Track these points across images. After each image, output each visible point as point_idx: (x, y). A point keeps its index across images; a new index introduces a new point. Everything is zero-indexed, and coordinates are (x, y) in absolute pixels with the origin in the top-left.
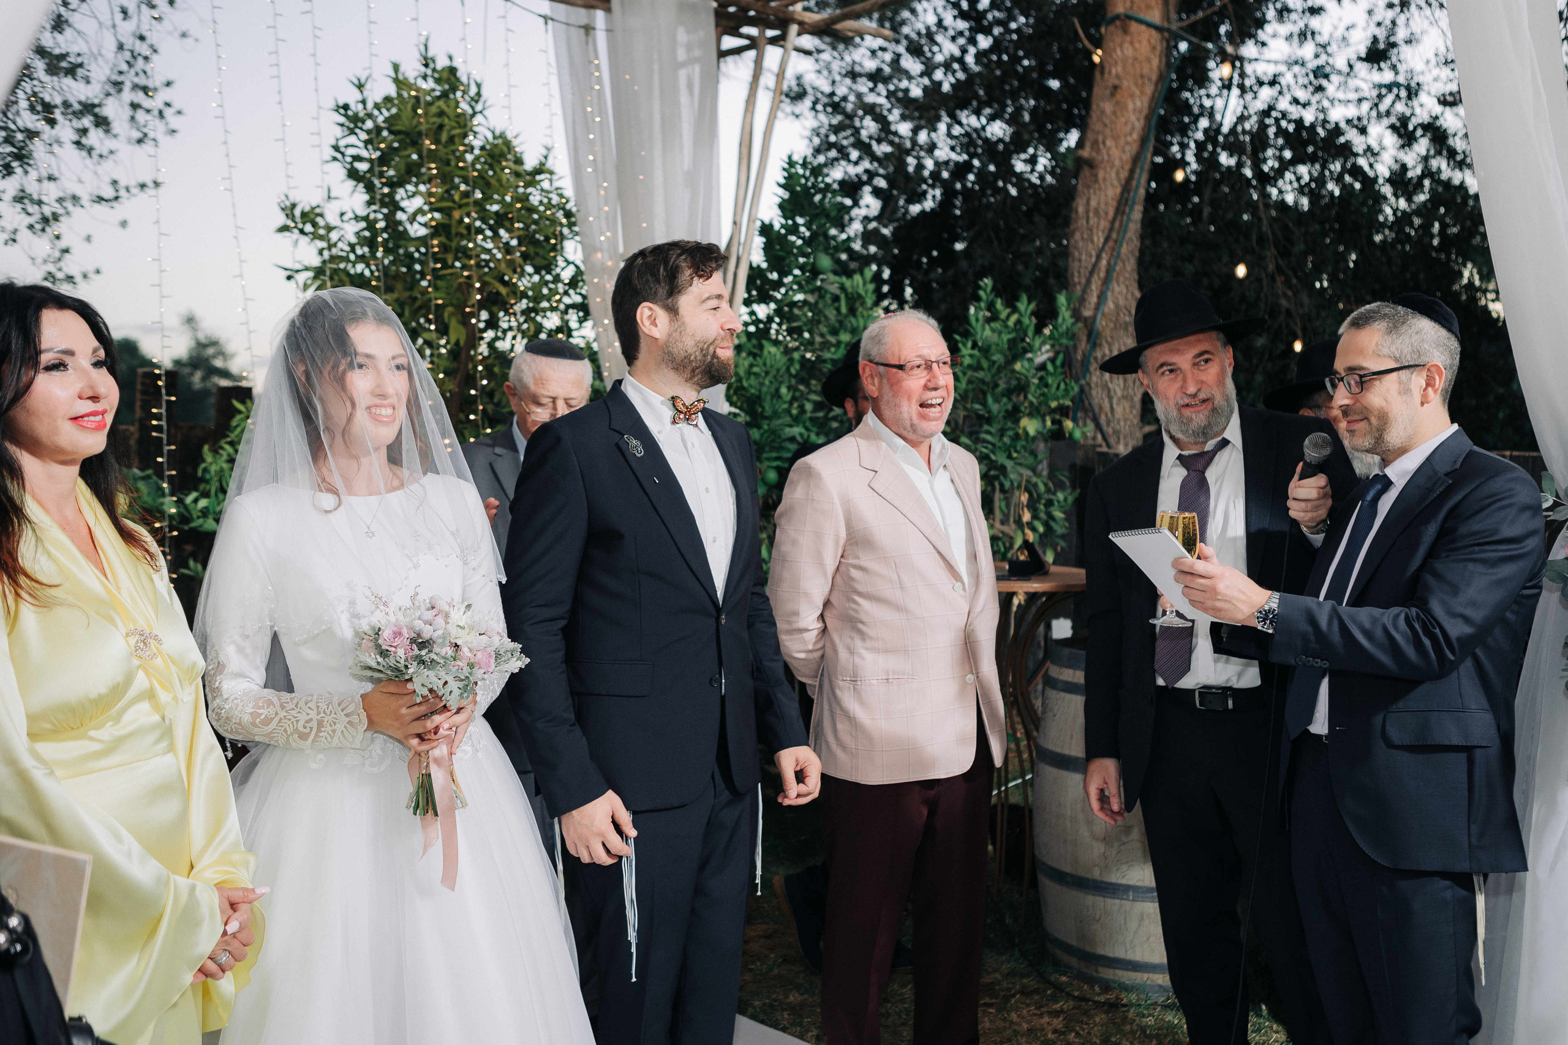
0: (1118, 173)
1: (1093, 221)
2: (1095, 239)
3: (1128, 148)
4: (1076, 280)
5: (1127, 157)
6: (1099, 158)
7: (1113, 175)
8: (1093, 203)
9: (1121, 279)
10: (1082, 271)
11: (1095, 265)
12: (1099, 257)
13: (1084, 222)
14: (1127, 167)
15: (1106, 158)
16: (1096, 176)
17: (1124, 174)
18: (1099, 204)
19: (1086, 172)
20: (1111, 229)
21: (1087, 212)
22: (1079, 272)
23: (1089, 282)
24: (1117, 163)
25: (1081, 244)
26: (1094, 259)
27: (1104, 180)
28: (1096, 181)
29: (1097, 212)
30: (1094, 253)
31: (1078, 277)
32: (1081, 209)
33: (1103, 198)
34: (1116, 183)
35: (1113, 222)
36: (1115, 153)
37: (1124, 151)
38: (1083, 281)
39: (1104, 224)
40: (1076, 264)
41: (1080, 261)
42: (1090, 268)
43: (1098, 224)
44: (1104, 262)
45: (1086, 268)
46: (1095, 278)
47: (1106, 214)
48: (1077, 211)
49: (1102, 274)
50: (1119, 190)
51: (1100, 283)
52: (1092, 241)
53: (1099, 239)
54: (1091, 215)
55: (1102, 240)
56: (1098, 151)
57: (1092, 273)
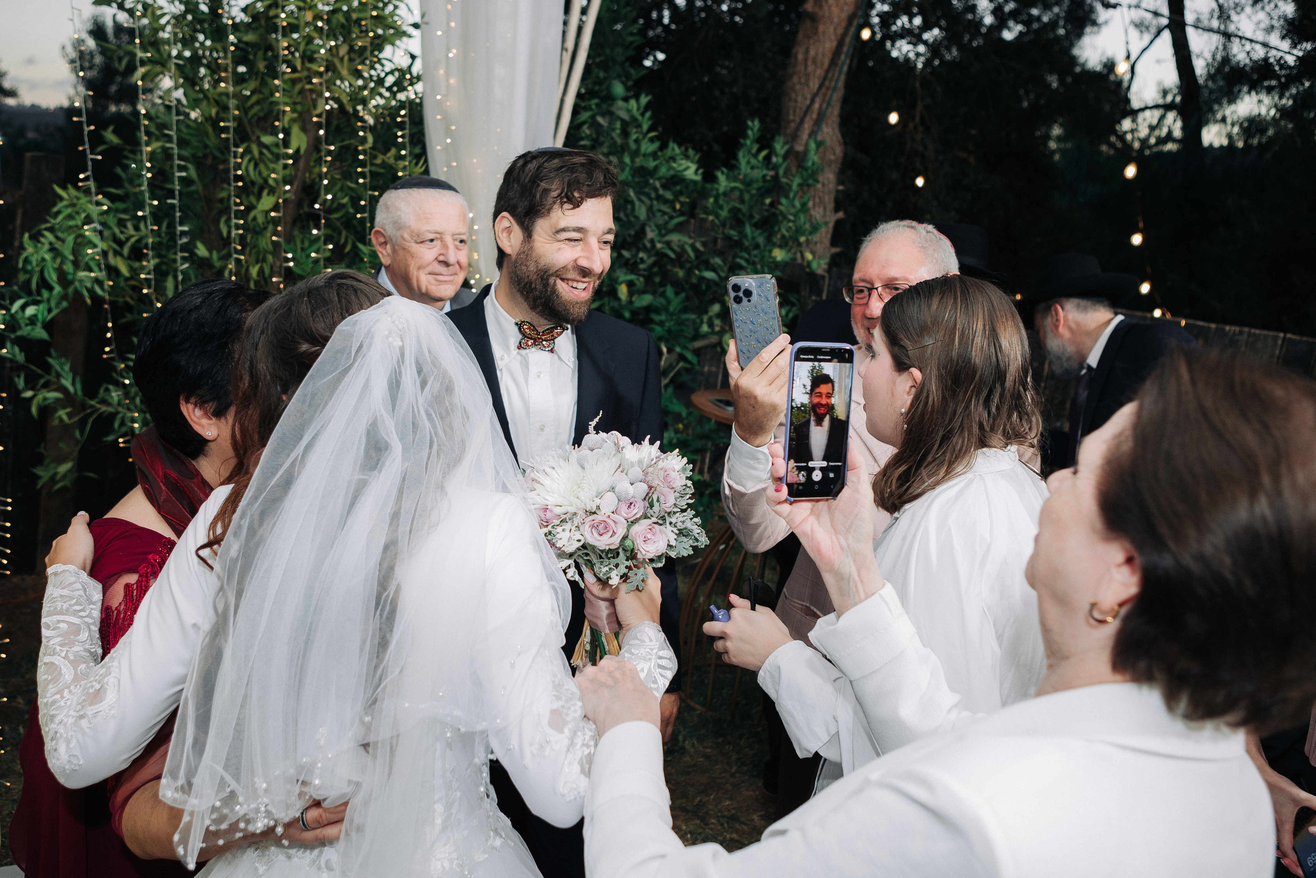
0: (835, 29)
1: (811, 68)
2: (811, 84)
3: (846, 8)
4: (791, 117)
5: (844, 15)
6: (820, 13)
7: (831, 30)
8: (812, 53)
9: (830, 122)
10: (797, 111)
11: (809, 107)
12: (813, 101)
13: (803, 68)
14: (844, 24)
15: (827, 14)
16: (816, 29)
17: (840, 31)
18: (817, 54)
19: (808, 23)
20: (825, 78)
21: (806, 60)
22: (794, 111)
23: (802, 121)
24: (836, 20)
25: (798, 87)
26: (808, 102)
27: (824, 33)
28: (816, 33)
29: (814, 61)
30: (809, 96)
31: (793, 117)
32: (800, 57)
33: (821, 50)
34: (833, 37)
35: (827, 71)
36: (835, 10)
37: (842, 10)
38: (798, 120)
39: (820, 72)
40: (792, 104)
41: (796, 101)
42: (804, 109)
43: (815, 71)
44: (816, 106)
45: (801, 108)
46: (807, 119)
47: (822, 64)
48: (796, 58)
49: (814, 116)
50: (834, 44)
51: (811, 123)
52: (808, 85)
53: (814, 84)
54: (809, 63)
55: (817, 86)
56: (821, 7)
57: (805, 114)
